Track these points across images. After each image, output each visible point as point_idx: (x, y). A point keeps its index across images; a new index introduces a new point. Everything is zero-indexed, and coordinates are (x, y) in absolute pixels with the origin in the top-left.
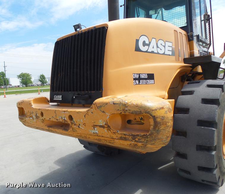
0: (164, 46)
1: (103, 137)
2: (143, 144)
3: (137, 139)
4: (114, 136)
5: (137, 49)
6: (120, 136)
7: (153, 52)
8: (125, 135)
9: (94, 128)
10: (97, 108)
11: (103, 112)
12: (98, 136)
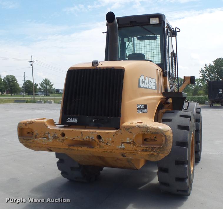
0: (152, 83)
1: (128, 150)
2: (157, 154)
3: (154, 150)
4: (138, 149)
5: (139, 86)
6: (143, 149)
7: (146, 88)
8: (146, 148)
9: (121, 144)
10: (126, 130)
11: (131, 132)
12: (124, 150)
